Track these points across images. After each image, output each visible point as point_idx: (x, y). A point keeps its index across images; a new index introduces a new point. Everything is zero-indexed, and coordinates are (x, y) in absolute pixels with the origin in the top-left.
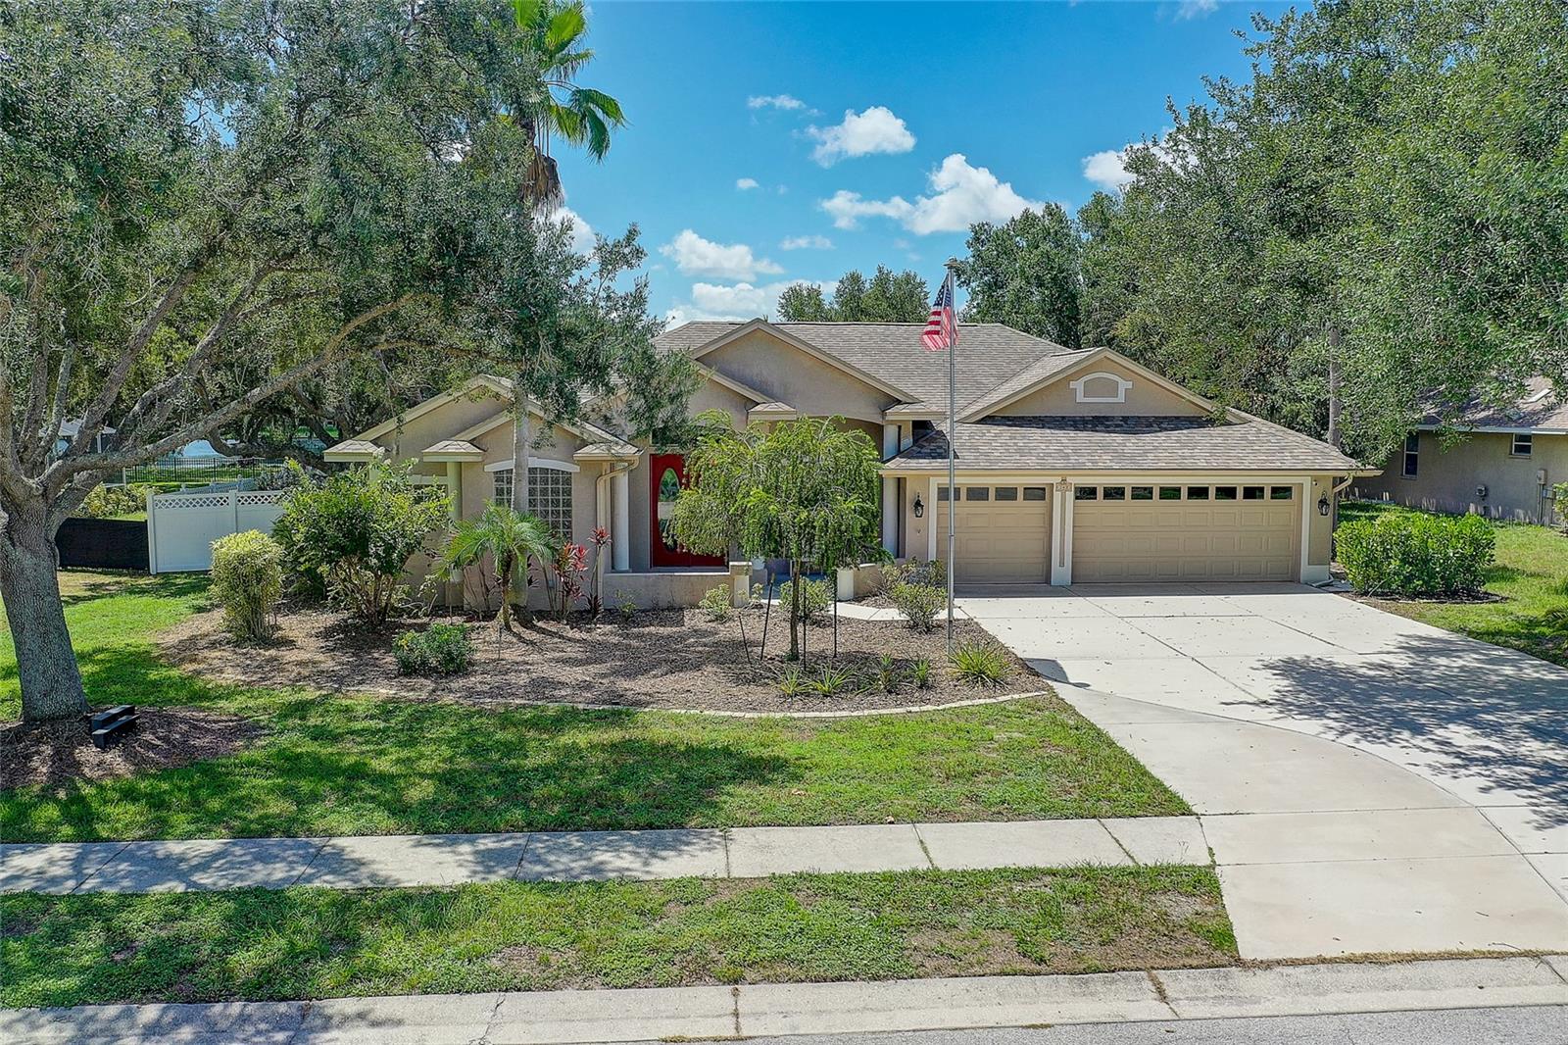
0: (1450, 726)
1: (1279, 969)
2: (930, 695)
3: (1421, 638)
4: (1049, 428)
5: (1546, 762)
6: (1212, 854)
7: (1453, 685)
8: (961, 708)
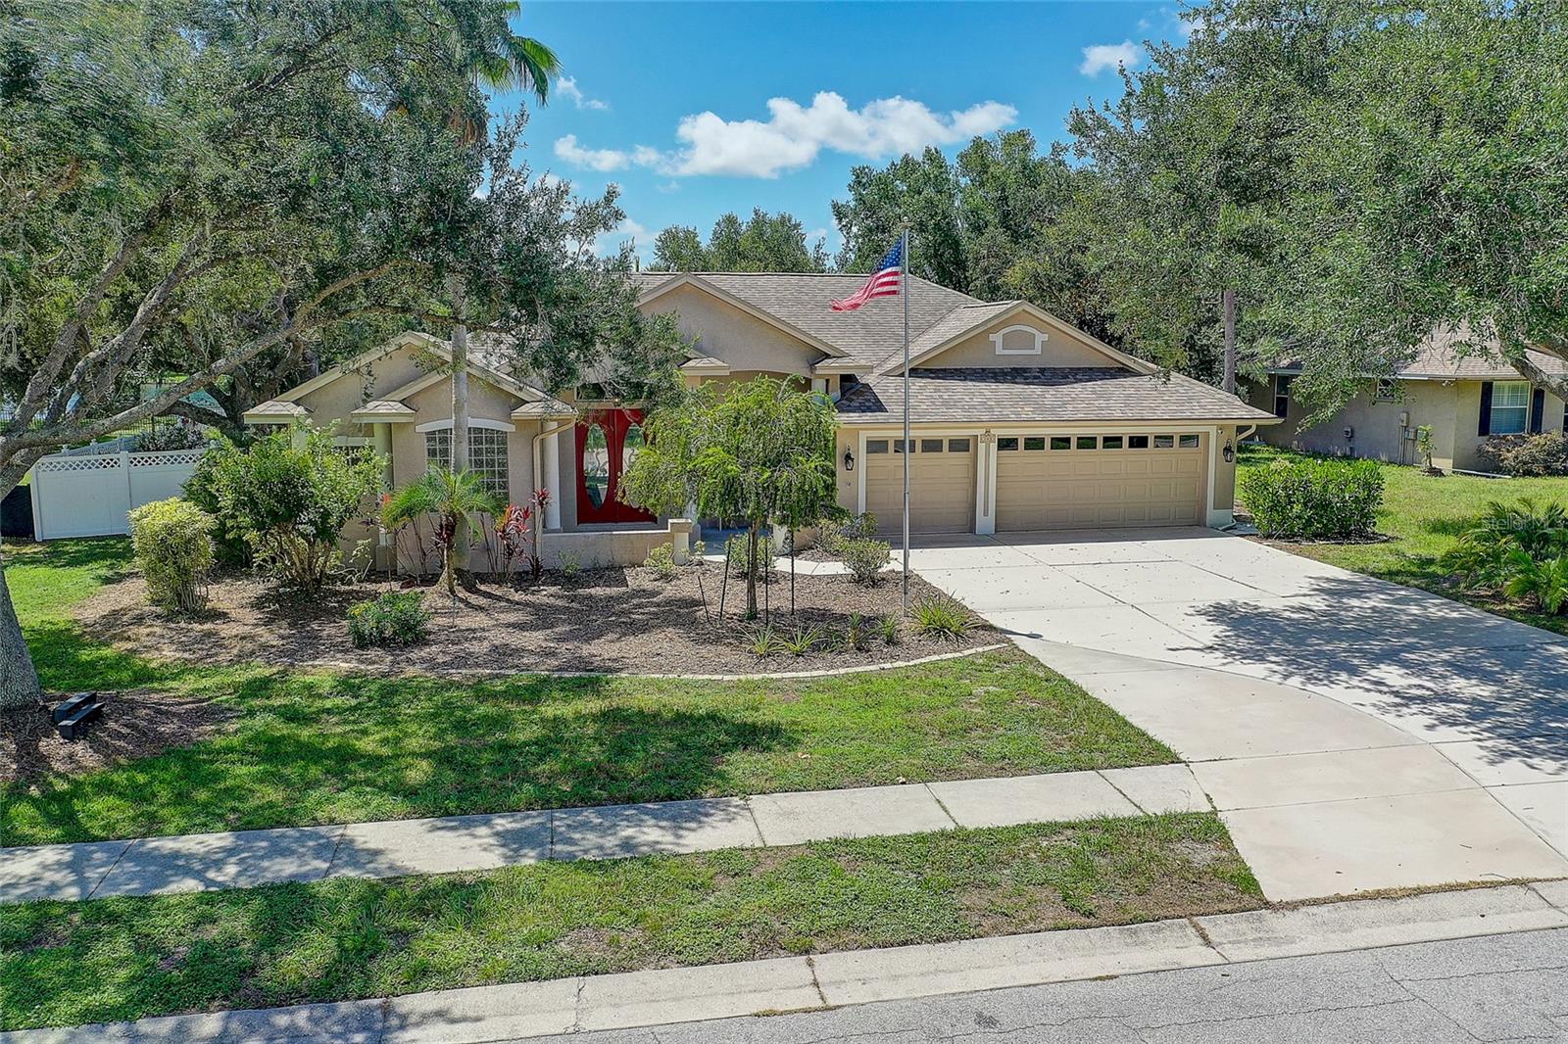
0: (1381, 666)
1: (1304, 909)
2: (897, 651)
3: (1328, 580)
4: (971, 380)
5: (1474, 699)
6: (1210, 800)
7: (1370, 626)
8: (931, 663)
